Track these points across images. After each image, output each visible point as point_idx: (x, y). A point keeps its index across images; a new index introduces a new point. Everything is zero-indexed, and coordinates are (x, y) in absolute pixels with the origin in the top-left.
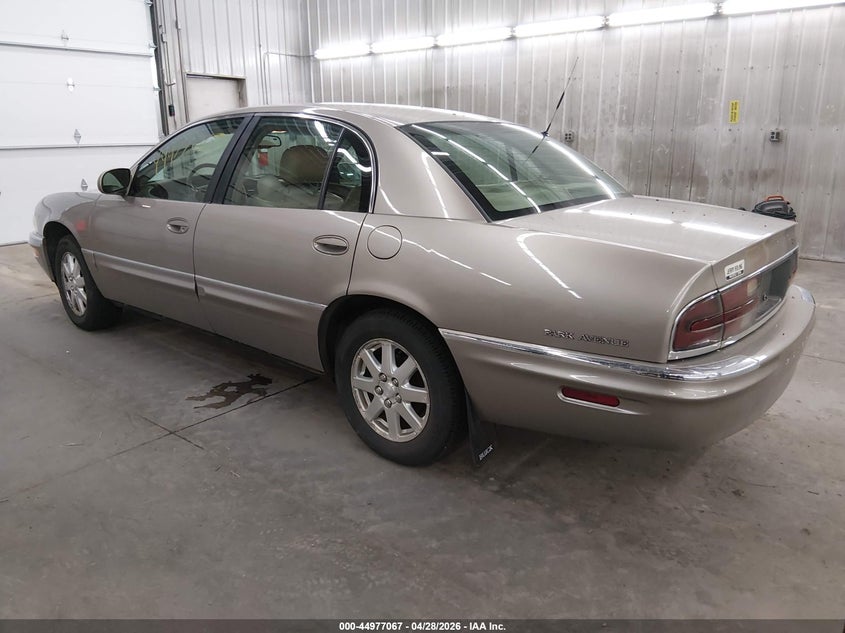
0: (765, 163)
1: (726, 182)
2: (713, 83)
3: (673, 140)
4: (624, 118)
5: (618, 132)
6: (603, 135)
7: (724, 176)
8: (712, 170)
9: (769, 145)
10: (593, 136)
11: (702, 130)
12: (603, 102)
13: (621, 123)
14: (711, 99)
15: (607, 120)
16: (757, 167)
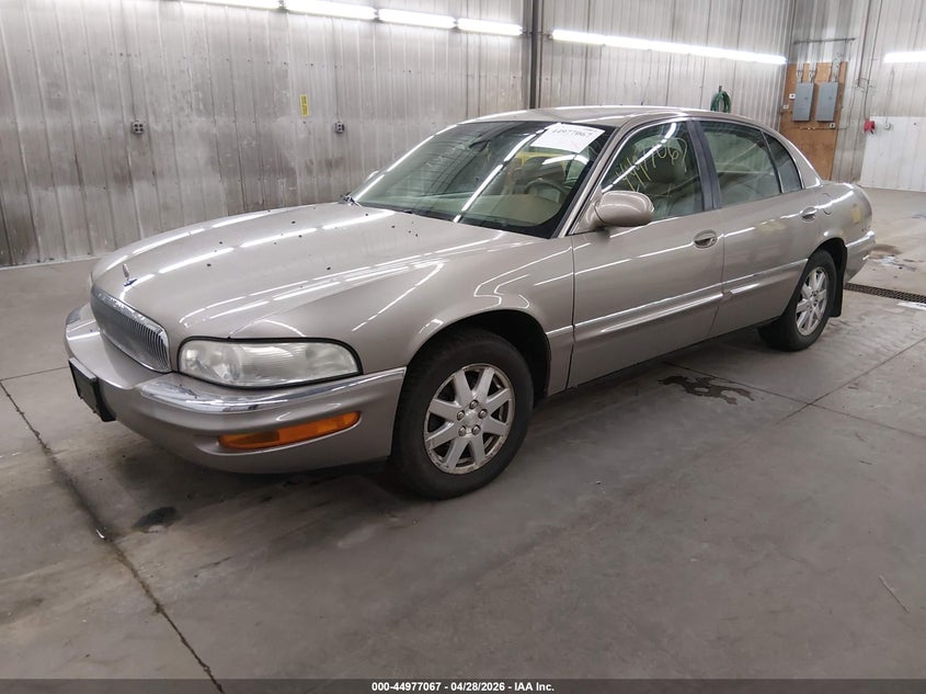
0: (333, 151)
1: (310, 171)
2: (283, 76)
3: (258, 133)
4: (201, 107)
5: (198, 123)
6: (180, 126)
7: (307, 166)
8: (296, 162)
9: (335, 135)
10: (169, 128)
11: (283, 121)
12: (174, 87)
13: (199, 113)
14: (284, 92)
15: (182, 109)
16: (331, 157)
